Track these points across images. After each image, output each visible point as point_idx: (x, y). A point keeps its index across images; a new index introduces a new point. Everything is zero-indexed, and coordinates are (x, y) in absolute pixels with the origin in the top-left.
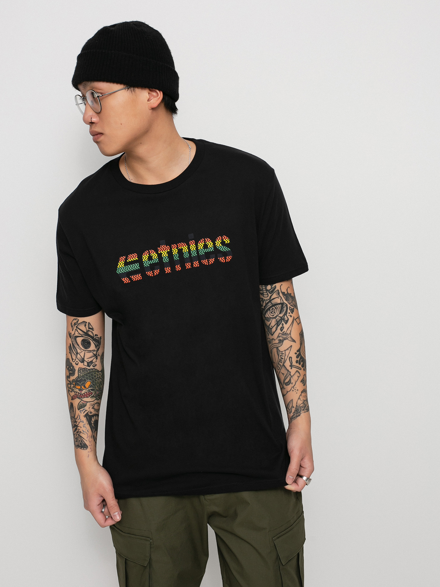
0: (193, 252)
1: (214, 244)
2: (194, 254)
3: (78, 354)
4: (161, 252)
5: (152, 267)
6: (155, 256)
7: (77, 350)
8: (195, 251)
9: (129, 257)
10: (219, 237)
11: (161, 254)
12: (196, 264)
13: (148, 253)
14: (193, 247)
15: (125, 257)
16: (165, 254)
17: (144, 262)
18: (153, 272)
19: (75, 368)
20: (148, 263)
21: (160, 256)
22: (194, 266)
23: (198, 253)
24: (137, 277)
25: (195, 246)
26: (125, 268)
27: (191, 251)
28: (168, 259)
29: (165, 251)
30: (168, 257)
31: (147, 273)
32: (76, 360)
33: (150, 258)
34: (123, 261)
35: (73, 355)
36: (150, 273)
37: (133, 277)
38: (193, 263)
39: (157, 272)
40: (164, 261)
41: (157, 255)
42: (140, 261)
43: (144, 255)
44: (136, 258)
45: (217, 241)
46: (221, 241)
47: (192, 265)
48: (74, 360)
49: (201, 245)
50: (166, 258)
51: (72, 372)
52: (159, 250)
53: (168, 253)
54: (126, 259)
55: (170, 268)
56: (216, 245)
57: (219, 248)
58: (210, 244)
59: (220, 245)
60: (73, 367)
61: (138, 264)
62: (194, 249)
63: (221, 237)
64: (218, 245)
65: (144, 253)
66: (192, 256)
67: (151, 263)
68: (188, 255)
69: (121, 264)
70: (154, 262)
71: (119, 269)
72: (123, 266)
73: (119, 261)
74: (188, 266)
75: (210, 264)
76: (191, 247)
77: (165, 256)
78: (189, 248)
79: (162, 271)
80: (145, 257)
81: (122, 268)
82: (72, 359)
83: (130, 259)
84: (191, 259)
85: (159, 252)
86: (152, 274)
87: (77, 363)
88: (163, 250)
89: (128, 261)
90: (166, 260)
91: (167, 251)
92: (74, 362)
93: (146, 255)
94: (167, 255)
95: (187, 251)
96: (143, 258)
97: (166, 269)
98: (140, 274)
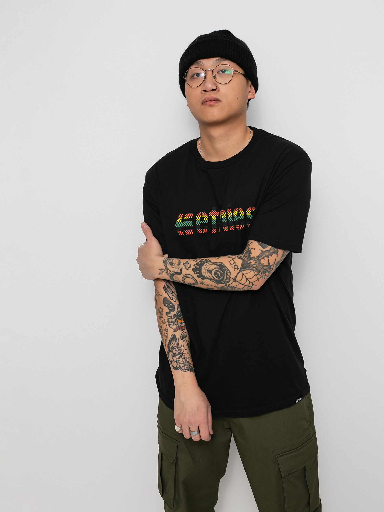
0: (230, 218)
1: (245, 213)
2: (230, 220)
3: (173, 293)
4: (212, 215)
5: (203, 226)
6: (206, 218)
7: (171, 289)
8: (232, 218)
9: (186, 215)
10: (250, 208)
11: (211, 217)
12: (232, 228)
13: (201, 214)
14: (230, 214)
15: (183, 215)
16: (214, 218)
17: (196, 221)
18: (202, 230)
19: (174, 305)
20: (199, 222)
21: (210, 218)
22: (230, 230)
23: (233, 219)
24: (190, 232)
25: (231, 213)
26: (182, 223)
27: (228, 217)
28: (216, 223)
29: (214, 215)
30: (216, 221)
31: (198, 230)
32: (173, 298)
33: (202, 219)
34: (181, 218)
35: (169, 294)
36: (199, 231)
37: (186, 231)
38: (230, 227)
39: (205, 231)
40: (212, 223)
41: (207, 217)
42: (194, 220)
43: (198, 215)
44: (191, 217)
45: (248, 211)
46: (251, 212)
47: (229, 228)
48: (172, 298)
49: (235, 213)
50: (214, 221)
51: (172, 308)
52: (210, 213)
53: (217, 217)
54: (184, 216)
55: (216, 230)
56: (247, 214)
57: (249, 216)
58: (242, 213)
59: (250, 214)
60: (172, 304)
61: (191, 222)
62: (231, 216)
63: (251, 208)
64: (248, 215)
65: (198, 214)
66: (229, 221)
67: (202, 223)
68: (226, 220)
69: (179, 220)
70: (204, 223)
71: (177, 223)
72: (180, 221)
73: (178, 217)
74: (226, 229)
75: (240, 229)
76: (228, 214)
77: (214, 219)
78: (227, 215)
79: (210, 230)
80: (198, 218)
81: (179, 223)
82: (170, 298)
83: (187, 217)
84: (228, 224)
85: (210, 216)
86: (202, 231)
87: (175, 300)
88: (213, 215)
89: (184, 218)
90: (215, 223)
91: (216, 216)
92: (172, 299)
93: (199, 216)
94: (216, 219)
95: (225, 217)
96: (196, 218)
97: (213, 230)
98: (192, 230)
